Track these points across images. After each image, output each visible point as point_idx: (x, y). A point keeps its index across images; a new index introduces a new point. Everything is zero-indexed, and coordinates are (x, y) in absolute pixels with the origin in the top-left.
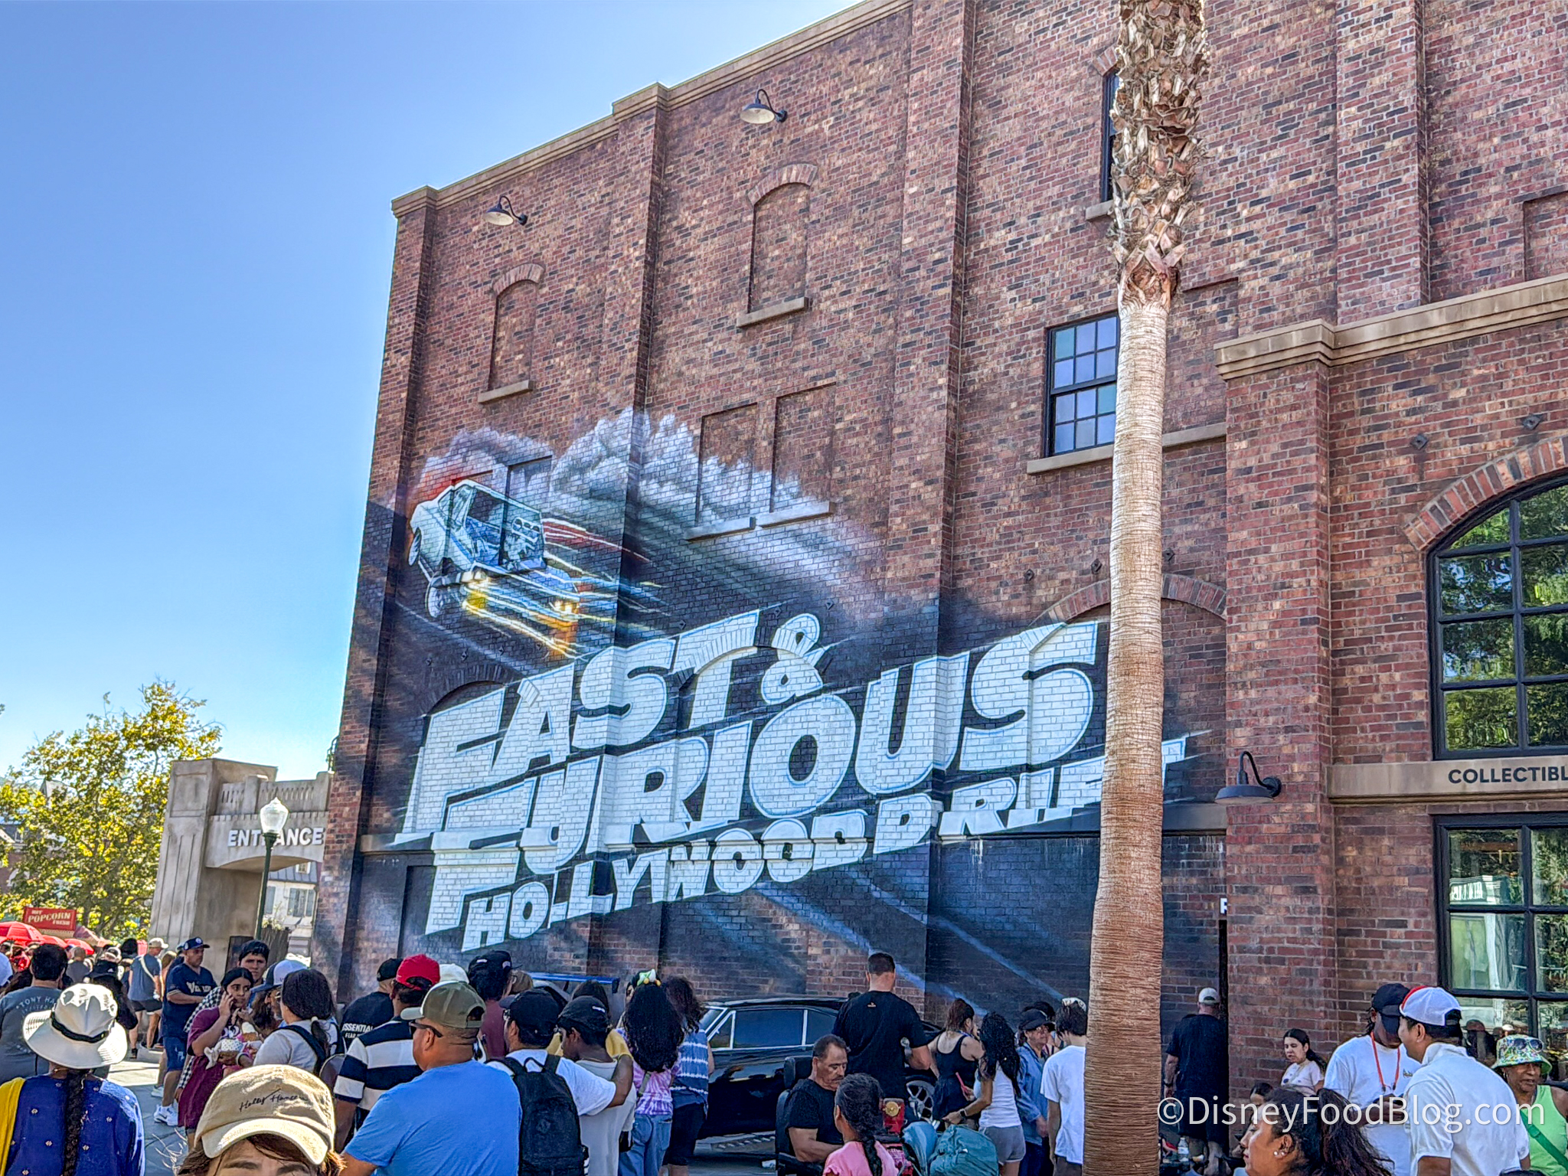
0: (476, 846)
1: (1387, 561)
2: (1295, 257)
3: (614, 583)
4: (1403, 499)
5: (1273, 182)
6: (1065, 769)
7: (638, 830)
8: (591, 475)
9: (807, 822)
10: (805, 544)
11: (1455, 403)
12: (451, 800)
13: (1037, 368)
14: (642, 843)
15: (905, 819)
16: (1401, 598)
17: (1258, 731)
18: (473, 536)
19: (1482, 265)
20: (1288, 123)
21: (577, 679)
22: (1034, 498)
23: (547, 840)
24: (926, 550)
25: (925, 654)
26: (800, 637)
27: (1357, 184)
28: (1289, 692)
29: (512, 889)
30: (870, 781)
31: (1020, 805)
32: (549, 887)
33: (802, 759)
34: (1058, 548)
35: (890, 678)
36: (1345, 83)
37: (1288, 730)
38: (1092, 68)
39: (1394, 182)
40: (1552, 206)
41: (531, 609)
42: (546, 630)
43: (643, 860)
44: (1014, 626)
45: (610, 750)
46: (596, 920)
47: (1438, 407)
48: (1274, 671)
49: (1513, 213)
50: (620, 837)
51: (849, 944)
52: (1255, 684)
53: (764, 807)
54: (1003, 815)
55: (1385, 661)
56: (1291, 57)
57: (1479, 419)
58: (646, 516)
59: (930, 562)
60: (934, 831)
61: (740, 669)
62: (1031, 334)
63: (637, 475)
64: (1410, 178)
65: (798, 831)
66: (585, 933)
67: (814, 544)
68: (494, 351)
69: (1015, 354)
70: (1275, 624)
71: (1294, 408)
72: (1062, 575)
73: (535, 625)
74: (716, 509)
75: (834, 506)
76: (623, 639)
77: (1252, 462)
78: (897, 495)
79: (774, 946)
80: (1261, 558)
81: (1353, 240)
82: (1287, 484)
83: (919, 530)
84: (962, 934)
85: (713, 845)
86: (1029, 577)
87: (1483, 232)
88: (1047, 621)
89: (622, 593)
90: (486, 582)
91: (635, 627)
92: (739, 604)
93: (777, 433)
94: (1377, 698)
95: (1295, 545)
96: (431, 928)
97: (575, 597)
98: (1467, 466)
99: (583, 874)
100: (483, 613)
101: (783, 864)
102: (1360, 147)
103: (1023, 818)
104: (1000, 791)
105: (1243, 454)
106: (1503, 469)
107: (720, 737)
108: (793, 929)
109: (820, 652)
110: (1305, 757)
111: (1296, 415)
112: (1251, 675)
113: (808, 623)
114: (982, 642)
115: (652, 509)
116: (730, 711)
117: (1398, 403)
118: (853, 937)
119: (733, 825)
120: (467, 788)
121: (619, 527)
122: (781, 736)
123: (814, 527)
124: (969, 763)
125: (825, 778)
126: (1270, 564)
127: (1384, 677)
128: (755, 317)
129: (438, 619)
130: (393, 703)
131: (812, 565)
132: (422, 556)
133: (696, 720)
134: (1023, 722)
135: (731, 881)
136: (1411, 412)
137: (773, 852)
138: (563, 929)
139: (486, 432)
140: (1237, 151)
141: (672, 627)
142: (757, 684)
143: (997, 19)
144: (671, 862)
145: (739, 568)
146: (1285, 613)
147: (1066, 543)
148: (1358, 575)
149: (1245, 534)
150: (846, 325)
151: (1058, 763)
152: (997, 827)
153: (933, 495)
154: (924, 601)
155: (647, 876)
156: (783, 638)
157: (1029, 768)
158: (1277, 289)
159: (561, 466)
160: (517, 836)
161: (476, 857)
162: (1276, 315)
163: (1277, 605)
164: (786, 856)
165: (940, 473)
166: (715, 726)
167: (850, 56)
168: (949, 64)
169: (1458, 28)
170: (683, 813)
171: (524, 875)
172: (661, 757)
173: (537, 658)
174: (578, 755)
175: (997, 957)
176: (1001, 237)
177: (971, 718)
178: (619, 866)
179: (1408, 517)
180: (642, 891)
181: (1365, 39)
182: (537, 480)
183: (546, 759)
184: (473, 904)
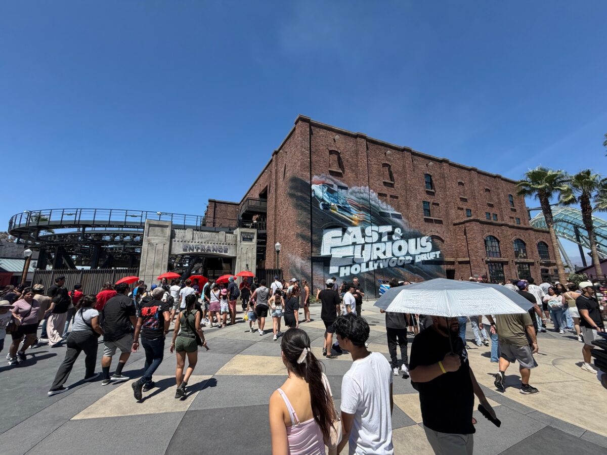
0: (343, 257)
3: (370, 215)
7: (378, 257)
8: (361, 195)
10: (397, 218)
12: (332, 248)
13: (422, 205)
15: (419, 258)
21: (364, 230)
22: (424, 221)
26: (399, 231)
30: (411, 253)
35: (414, 239)
38: (423, 173)
41: (347, 214)
42: (351, 219)
44: (424, 235)
51: (411, 274)
61: (389, 234)
62: (421, 201)
63: (369, 198)
65: (403, 258)
66: (373, 273)
68: (329, 161)
74: (381, 208)
75: (401, 214)
78: (411, 215)
79: (399, 274)
85: (389, 260)
88: (427, 236)
89: (371, 217)
90: (336, 207)
93: (390, 200)
96: (331, 273)
97: (358, 215)
98: (485, 233)
100: (336, 213)
104: (425, 255)
109: (402, 234)
114: (421, 237)
116: (388, 240)
120: (335, 246)
121: (369, 206)
122: (396, 245)
125: (404, 251)
128: (385, 181)
129: (323, 210)
130: (313, 226)
131: (399, 221)
132: (315, 195)
133: (383, 240)
134: (426, 247)
135: (392, 265)
138: (368, 272)
142: (392, 237)
150: (399, 189)
151: (429, 252)
153: (416, 217)
155: (379, 264)
156: (396, 231)
160: (353, 256)
165: (417, 215)
168: (411, 162)
171: (354, 263)
172: (379, 245)
173: (350, 224)
174: (366, 243)
176: (416, 187)
177: (421, 246)
182: (344, 191)
183: (356, 243)
184: (341, 268)
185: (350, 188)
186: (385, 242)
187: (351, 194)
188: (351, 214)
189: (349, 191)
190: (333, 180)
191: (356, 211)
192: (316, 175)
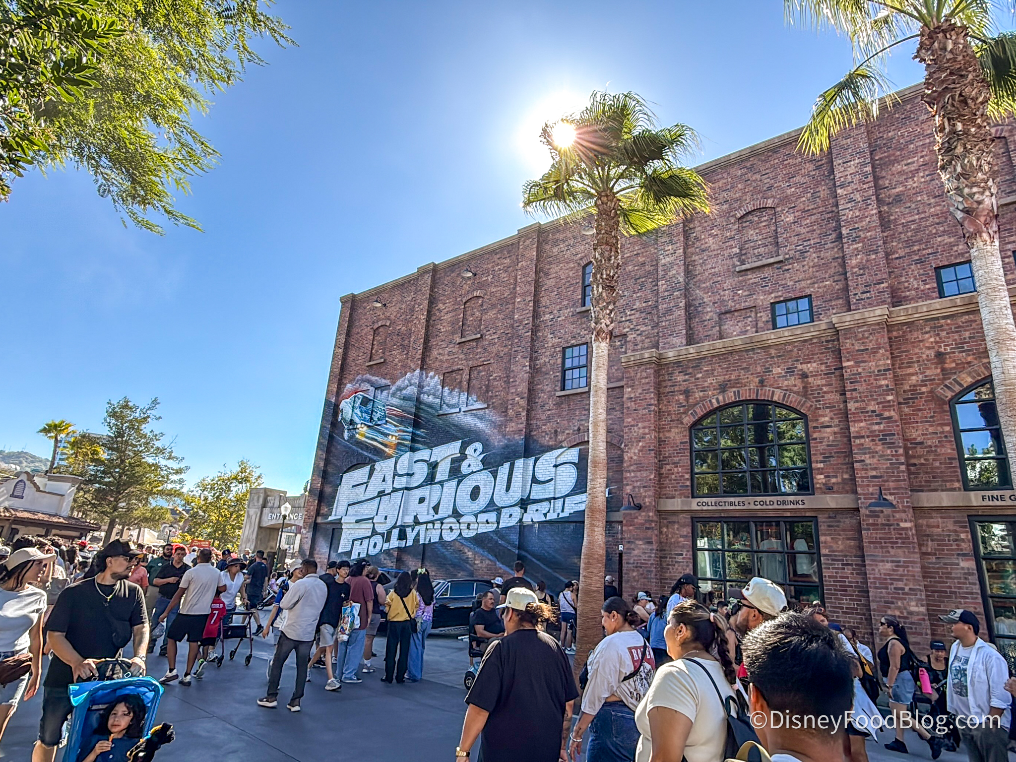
0: (357, 522)
1: (677, 430)
2: (645, 328)
3: (411, 429)
4: (682, 410)
5: (638, 304)
6: (567, 499)
7: (416, 517)
8: (404, 392)
9: (476, 516)
10: (478, 418)
11: (698, 379)
12: (349, 505)
13: (559, 361)
14: (417, 522)
15: (511, 515)
16: (681, 443)
17: (634, 487)
18: (361, 412)
19: (706, 334)
20: (642, 285)
21: (396, 463)
22: (558, 405)
23: (383, 520)
24: (520, 421)
25: (519, 458)
26: (475, 450)
27: (665, 306)
28: (645, 474)
29: (370, 537)
30: (499, 502)
31: (551, 511)
32: (383, 537)
33: (475, 493)
34: (566, 422)
35: (507, 466)
36: (661, 273)
37: (644, 487)
38: (579, 264)
39: (677, 306)
40: (728, 315)
41: (380, 438)
42: (386, 446)
43: (417, 528)
44: (551, 449)
45: (407, 489)
46: (399, 549)
47: (693, 379)
48: (640, 467)
49: (715, 318)
50: (409, 520)
51: (489, 559)
52: (633, 471)
53: (461, 510)
54: (545, 515)
55: (676, 464)
56: (643, 264)
57: (706, 384)
58: (422, 407)
59: (521, 426)
60: (521, 520)
61: (453, 461)
62: (558, 349)
63: (420, 392)
64: (682, 305)
65: (473, 519)
66: (395, 554)
67: (482, 418)
68: (372, 349)
69: (552, 356)
70: (640, 451)
71: (646, 378)
72: (567, 432)
73: (382, 444)
74: (448, 405)
75: (488, 405)
76: (413, 450)
77: (632, 395)
78: (511, 402)
79: (463, 560)
80: (636, 428)
81: (664, 324)
82: (644, 403)
83: (518, 414)
84: (529, 556)
85: (442, 523)
86: (556, 432)
87: (706, 323)
88: (562, 447)
89: (413, 433)
90: (365, 428)
91: (418, 445)
92: (455, 439)
93: (470, 379)
94: (673, 477)
95: (646, 424)
96: (340, 551)
97: (396, 434)
98: (703, 399)
99: (395, 533)
100: (364, 439)
101: (467, 531)
102: (666, 294)
103: (552, 516)
104: (544, 507)
105: (630, 392)
106: (714, 401)
107: (446, 485)
108: (470, 554)
109: (482, 456)
110: (649, 496)
111: (647, 380)
112: (632, 468)
113: (479, 446)
114: (539, 454)
115: (425, 404)
116: (449, 476)
117: (680, 378)
118: (491, 557)
119: (449, 516)
120: (355, 501)
121: (413, 410)
122: (467, 486)
123: (482, 412)
124: (533, 496)
125: (483, 500)
126: (638, 431)
127: (676, 470)
128: (463, 340)
129: (347, 441)
130: (330, 470)
131: (480, 425)
132: (343, 418)
133: (438, 478)
134: (553, 482)
135: (448, 537)
136: (684, 381)
137: (463, 526)
138: (388, 552)
139: (368, 376)
140: (626, 293)
141: (430, 446)
142: (460, 466)
143: (548, 247)
144: (427, 529)
145: (454, 425)
146: (643, 447)
147: (569, 421)
148: (667, 435)
149: (630, 420)
150: (495, 344)
151: (564, 497)
152: (544, 519)
153: (523, 403)
154: (520, 439)
155: (418, 534)
156: (469, 451)
157: (555, 498)
158: (639, 338)
159: (393, 388)
160: (373, 518)
161: (357, 526)
162: (639, 347)
163: (641, 444)
164: (468, 528)
165: (526, 395)
166: (444, 481)
167: (498, 256)
168: (531, 261)
169: (697, 258)
170: (432, 512)
171: (374, 533)
172: (425, 492)
173: (381, 455)
174: (395, 490)
175: (542, 565)
176: (548, 316)
177: (535, 480)
178: (409, 530)
179: (683, 416)
180: (416, 540)
181: (668, 259)
182: (385, 393)
183: (384, 491)
184: (355, 542)
185: (394, 383)
186: (441, 483)
187: (394, 395)
188: (386, 435)
189: (391, 391)
190: (368, 381)
191: (396, 426)
192: (350, 382)
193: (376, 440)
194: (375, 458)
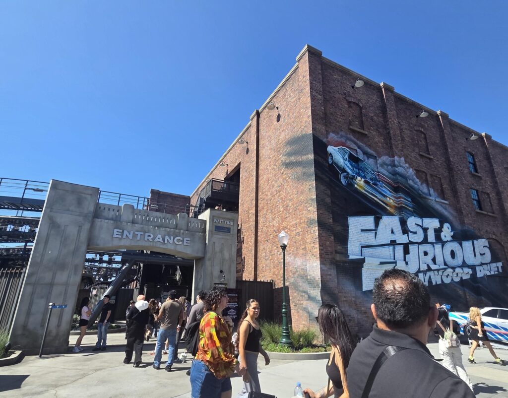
0: (381, 263)
3: (410, 200)
7: (428, 265)
10: (443, 208)
12: (362, 247)
13: (470, 194)
14: (429, 269)
23: (404, 265)
26: (448, 228)
30: (468, 262)
38: (465, 149)
41: (379, 196)
42: (386, 204)
43: (428, 273)
51: (473, 296)
53: (449, 264)
61: (436, 231)
62: (468, 187)
68: (349, 116)
73: (382, 201)
75: (448, 203)
79: (458, 296)
85: (443, 272)
90: (362, 182)
96: (364, 289)
100: (364, 191)
104: (486, 267)
107: (435, 245)
109: (452, 232)
113: (449, 226)
116: (436, 240)
120: (368, 244)
122: (448, 249)
123: (444, 205)
125: (459, 259)
128: (423, 154)
129: (347, 187)
131: (446, 213)
132: (333, 162)
133: (429, 239)
135: (446, 281)
137: (455, 275)
141: (421, 216)
142: (440, 235)
145: (432, 208)
151: (489, 263)
156: (445, 227)
160: (395, 263)
164: (457, 276)
172: (426, 248)
173: (384, 211)
174: (411, 243)
182: (371, 160)
183: (395, 241)
185: (380, 157)
186: (432, 243)
187: (382, 166)
188: (385, 196)
189: (379, 162)
190: (356, 144)
191: (390, 191)
192: (334, 132)
193: (376, 197)
194: (379, 211)
